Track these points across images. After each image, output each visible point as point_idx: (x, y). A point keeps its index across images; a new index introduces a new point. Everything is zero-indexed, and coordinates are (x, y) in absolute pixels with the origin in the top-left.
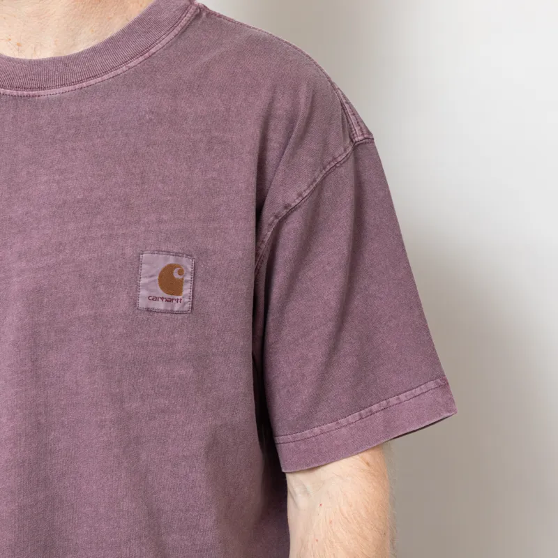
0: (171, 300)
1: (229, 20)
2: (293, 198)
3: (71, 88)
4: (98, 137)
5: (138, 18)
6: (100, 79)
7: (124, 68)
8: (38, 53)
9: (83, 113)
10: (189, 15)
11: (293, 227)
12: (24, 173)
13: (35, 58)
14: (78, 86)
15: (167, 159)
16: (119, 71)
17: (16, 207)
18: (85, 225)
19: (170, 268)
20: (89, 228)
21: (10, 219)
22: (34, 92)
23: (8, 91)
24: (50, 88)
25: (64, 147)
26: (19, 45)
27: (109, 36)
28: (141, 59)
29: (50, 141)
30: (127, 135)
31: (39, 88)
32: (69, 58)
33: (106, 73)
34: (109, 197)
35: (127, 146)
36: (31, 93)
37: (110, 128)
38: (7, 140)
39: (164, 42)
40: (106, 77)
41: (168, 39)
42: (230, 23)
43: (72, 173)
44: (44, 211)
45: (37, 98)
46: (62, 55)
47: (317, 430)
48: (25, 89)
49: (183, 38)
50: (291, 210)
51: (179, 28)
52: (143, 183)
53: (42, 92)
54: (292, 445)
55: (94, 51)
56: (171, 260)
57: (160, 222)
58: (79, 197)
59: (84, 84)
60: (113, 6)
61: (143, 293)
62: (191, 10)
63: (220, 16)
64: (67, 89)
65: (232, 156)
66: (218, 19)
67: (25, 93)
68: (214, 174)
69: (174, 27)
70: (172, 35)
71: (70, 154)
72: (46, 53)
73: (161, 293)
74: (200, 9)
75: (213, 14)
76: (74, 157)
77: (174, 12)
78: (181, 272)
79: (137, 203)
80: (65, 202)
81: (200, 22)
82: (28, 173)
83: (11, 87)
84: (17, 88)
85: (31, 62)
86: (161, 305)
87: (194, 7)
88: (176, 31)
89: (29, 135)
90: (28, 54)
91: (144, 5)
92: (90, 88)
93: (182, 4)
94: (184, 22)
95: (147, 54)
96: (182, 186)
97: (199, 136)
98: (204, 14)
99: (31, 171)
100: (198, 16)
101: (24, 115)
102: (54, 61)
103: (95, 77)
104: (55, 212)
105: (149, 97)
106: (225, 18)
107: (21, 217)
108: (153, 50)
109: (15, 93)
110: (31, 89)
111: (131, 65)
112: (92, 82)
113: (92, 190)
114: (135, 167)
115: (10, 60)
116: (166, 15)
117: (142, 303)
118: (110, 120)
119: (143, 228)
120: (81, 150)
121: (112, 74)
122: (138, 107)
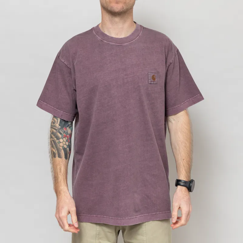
0: (154, 82)
2: (171, 61)
3: (129, 43)
9: (132, 48)
11: (172, 66)
19: (153, 75)
24: (125, 43)
32: (126, 37)
40: (134, 40)
47: (177, 106)
48: (120, 44)
50: (171, 63)
53: (123, 44)
54: (171, 110)
55: (130, 35)
56: (153, 74)
61: (150, 80)
73: (152, 80)
78: (155, 76)
83: (117, 43)
85: (120, 38)
86: (152, 83)
95: (139, 36)
101: (121, 48)
102: (124, 38)
103: (132, 41)
111: (137, 38)
115: (115, 38)
117: (149, 82)
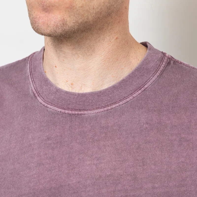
1: (187, 66)
3: (102, 110)
4: (118, 139)
5: (137, 68)
6: (118, 105)
7: (131, 98)
8: (83, 89)
9: (109, 125)
10: (164, 63)
12: (77, 159)
13: (81, 92)
14: (105, 109)
15: (156, 151)
16: (128, 100)
17: (72, 178)
18: (112, 190)
20: (114, 192)
21: (69, 185)
22: (81, 112)
23: (67, 111)
24: (90, 110)
25: (99, 144)
26: (72, 84)
27: (121, 79)
28: (140, 92)
29: (91, 140)
30: (134, 137)
31: (84, 110)
32: (100, 92)
33: (121, 100)
34: (125, 174)
35: (134, 144)
36: (80, 113)
37: (124, 133)
38: (66, 139)
39: (151, 81)
40: (121, 103)
41: (154, 79)
42: (187, 67)
43: (104, 159)
44: (88, 182)
45: (83, 115)
46: (97, 90)
49: (161, 77)
51: (159, 72)
52: (144, 165)
53: (86, 112)
55: (114, 88)
57: (153, 188)
58: (108, 174)
59: (109, 108)
60: (124, 62)
62: (165, 60)
63: (181, 63)
64: (100, 110)
65: (193, 149)
66: (180, 65)
67: (76, 112)
68: (183, 159)
69: (157, 71)
70: (156, 76)
71: (102, 148)
72: (87, 89)
74: (169, 59)
75: (177, 62)
76: (104, 150)
77: (156, 62)
79: (140, 177)
80: (100, 177)
81: (170, 67)
82: (79, 159)
84: (72, 110)
85: (79, 94)
87: (166, 58)
88: (158, 74)
89: (79, 137)
90: (77, 90)
91: (140, 59)
92: (112, 110)
93: (160, 57)
94: (162, 68)
95: (143, 89)
96: (166, 167)
97: (174, 137)
98: (172, 62)
99: (81, 158)
100: (169, 63)
101: (76, 125)
103: (115, 103)
104: (95, 182)
105: (145, 114)
106: (184, 64)
107: (75, 184)
108: (146, 86)
109: (70, 112)
110: (80, 110)
111: (134, 95)
112: (114, 106)
113: (115, 169)
114: (139, 156)
115: (67, 93)
116: (152, 64)
118: (124, 129)
119: (144, 192)
120: (108, 146)
121: (124, 101)
122: (139, 121)
